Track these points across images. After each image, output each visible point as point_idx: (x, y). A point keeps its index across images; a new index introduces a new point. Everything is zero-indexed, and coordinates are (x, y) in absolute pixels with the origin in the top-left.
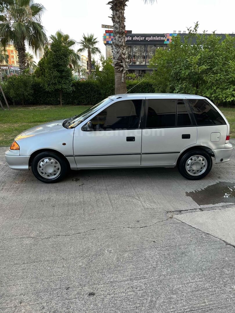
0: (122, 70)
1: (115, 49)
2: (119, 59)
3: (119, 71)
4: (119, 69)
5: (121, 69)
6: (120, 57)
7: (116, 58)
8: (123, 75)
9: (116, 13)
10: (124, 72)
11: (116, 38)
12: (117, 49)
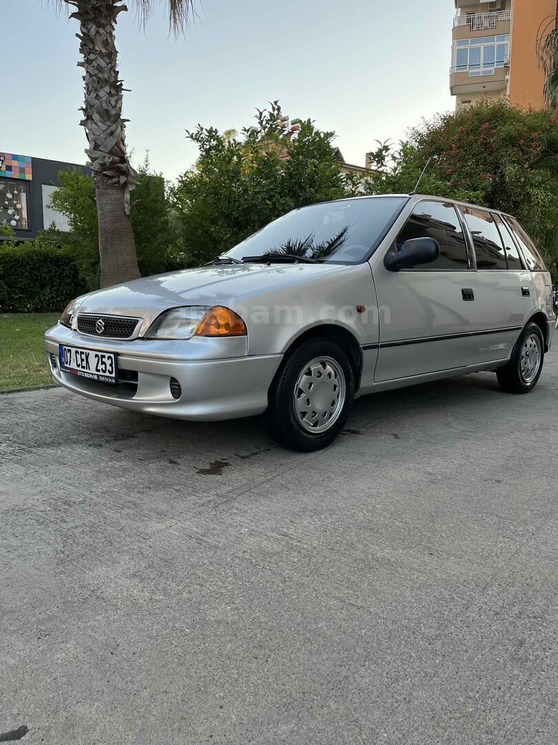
0: (125, 184)
1: (99, 124)
2: (114, 151)
3: (115, 183)
4: (115, 180)
5: (123, 179)
6: (116, 147)
7: (105, 147)
8: (128, 196)
9: (97, 32)
10: (131, 188)
11: (102, 93)
12: (108, 123)
